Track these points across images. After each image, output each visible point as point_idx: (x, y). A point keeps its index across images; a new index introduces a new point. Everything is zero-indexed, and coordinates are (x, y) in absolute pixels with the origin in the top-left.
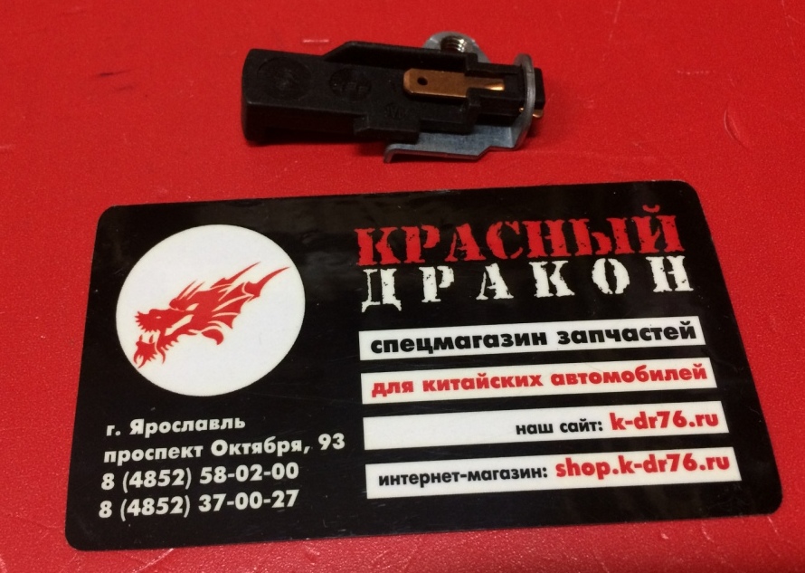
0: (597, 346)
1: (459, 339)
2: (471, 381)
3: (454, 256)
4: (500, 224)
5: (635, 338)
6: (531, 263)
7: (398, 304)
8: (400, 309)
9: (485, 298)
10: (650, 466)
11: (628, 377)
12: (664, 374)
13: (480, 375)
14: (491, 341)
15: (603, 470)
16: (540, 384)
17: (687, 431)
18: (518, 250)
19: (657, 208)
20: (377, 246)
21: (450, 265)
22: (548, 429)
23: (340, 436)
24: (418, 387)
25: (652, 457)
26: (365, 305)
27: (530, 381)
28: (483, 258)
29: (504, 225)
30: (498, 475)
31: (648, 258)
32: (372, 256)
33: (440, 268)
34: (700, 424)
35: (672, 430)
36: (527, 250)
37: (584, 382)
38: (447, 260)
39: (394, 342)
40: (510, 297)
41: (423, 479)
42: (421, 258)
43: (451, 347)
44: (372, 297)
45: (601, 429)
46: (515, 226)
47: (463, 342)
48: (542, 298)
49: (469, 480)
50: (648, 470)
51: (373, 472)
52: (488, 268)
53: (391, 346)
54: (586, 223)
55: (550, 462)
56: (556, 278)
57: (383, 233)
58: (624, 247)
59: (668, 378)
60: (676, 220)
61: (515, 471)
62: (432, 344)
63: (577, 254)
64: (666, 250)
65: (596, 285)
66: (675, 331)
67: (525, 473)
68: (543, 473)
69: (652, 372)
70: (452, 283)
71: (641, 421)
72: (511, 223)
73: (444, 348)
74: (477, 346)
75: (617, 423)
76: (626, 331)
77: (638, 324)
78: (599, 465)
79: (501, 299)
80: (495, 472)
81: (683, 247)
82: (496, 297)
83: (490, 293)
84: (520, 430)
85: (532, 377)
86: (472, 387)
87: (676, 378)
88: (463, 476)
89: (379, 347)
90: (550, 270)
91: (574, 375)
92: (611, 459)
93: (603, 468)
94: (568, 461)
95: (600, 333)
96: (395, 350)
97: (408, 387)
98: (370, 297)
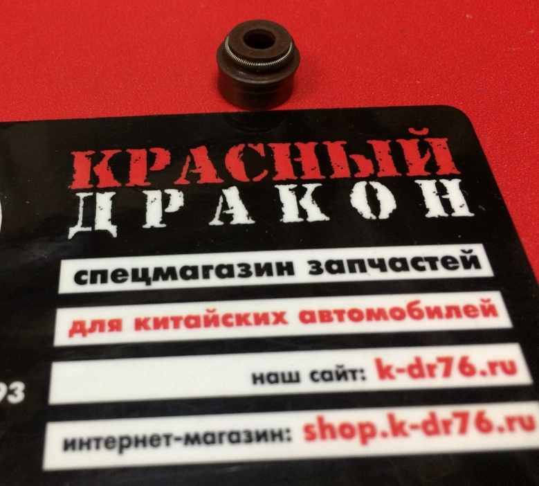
0: (358, 277)
1: (184, 269)
2: (197, 318)
3: (187, 178)
4: (241, 147)
5: (405, 267)
6: (277, 186)
7: (113, 230)
8: (115, 234)
9: (221, 223)
10: (431, 428)
11: (397, 314)
12: (444, 311)
13: (208, 311)
14: (225, 271)
15: (367, 432)
16: (285, 322)
17: (476, 381)
18: (263, 172)
19: (425, 131)
20: (95, 169)
21: (179, 188)
22: (294, 377)
23: (19, 387)
24: (128, 324)
25: (433, 415)
26: (73, 231)
27: (272, 318)
28: (220, 181)
29: (246, 148)
30: (225, 438)
31: (418, 182)
32: (89, 179)
33: (168, 191)
34: (493, 372)
35: (457, 380)
36: (273, 172)
37: (341, 319)
38: (177, 183)
39: (104, 273)
40: (251, 222)
41: (124, 443)
42: (145, 181)
43: (174, 278)
44: (83, 222)
45: (364, 378)
46: (260, 148)
47: (190, 272)
48: (290, 224)
49: (186, 443)
50: (428, 433)
51: (56, 433)
52: (225, 192)
53: (99, 277)
54: (342, 145)
55: (295, 421)
56: (307, 202)
57: (104, 156)
58: (389, 169)
59: (449, 316)
60: (447, 142)
61: (249, 434)
62: (151, 274)
63: (332, 177)
64: (439, 173)
65: (355, 210)
66: (454, 261)
67: (262, 436)
68: (285, 435)
69: (428, 309)
70: (181, 207)
71: (416, 369)
72: (255, 145)
73: (165, 278)
74: (206, 276)
75: (384, 372)
76: (393, 261)
77: (408, 252)
78: (362, 426)
79: (239, 225)
80: (221, 434)
81: (458, 170)
82: (233, 222)
83: (227, 218)
84: (257, 379)
85: (275, 314)
86: (197, 325)
87: (459, 315)
88: (178, 439)
89: (84, 278)
90: (300, 193)
91: (328, 313)
92: (378, 417)
93: (368, 430)
94: (320, 420)
95: (361, 262)
96: (104, 281)
97: (116, 325)
98: (80, 222)
